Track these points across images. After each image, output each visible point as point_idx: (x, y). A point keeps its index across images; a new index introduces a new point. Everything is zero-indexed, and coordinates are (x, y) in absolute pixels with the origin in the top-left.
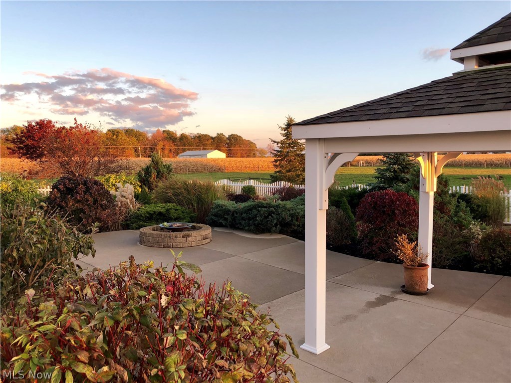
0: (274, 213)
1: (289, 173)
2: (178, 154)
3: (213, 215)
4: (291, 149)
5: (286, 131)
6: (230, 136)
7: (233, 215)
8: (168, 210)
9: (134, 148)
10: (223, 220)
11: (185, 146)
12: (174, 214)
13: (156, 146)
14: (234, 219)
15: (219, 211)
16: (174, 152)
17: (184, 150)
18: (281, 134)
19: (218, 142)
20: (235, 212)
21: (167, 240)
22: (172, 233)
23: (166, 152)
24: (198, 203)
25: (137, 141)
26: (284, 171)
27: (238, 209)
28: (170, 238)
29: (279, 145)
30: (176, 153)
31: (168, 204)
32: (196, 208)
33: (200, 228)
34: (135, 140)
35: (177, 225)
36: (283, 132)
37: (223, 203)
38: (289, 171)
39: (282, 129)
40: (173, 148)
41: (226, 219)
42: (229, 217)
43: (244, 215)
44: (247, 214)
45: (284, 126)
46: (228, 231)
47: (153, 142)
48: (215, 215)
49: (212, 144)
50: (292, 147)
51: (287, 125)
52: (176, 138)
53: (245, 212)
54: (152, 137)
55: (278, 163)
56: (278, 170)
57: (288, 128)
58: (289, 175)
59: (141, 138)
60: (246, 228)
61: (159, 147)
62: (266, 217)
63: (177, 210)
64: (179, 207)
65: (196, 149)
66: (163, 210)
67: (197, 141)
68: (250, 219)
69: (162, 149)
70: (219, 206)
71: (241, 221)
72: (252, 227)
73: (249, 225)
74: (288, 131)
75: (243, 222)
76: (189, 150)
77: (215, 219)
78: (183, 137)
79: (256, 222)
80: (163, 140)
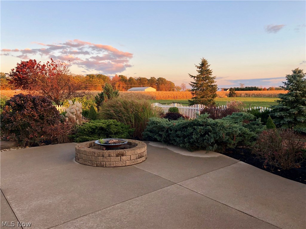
0: (210, 132)
1: (203, 99)
2: (128, 89)
3: (149, 131)
4: (204, 82)
5: (201, 69)
6: (158, 79)
7: (167, 131)
8: (108, 126)
9: (102, 86)
10: (157, 136)
11: (132, 85)
12: (114, 129)
13: (115, 84)
14: (168, 135)
15: (154, 127)
16: (125, 88)
17: (131, 87)
18: (197, 71)
19: (151, 82)
20: (170, 129)
21: (101, 158)
22: (105, 151)
23: (121, 88)
24: (135, 120)
25: (104, 82)
26: (199, 97)
27: (172, 126)
28: (103, 156)
29: (196, 78)
30: (127, 89)
31: (110, 120)
32: (133, 124)
33: (136, 145)
34: (103, 81)
35: (113, 141)
36: (199, 69)
37: (158, 121)
38: (203, 97)
39: (198, 67)
40: (125, 86)
41: (160, 135)
42: (163, 134)
43: (179, 133)
44: (182, 131)
45: (199, 65)
46: (162, 147)
47: (113, 82)
48: (151, 131)
49: (148, 83)
50: (205, 81)
51: (201, 65)
52: (127, 80)
53: (180, 130)
54: (113, 79)
55: (194, 92)
56: (194, 96)
57: (202, 67)
58: (202, 100)
59: (106, 80)
60: (181, 145)
61: (117, 85)
62: (202, 136)
63: (117, 125)
64: (119, 123)
65: (138, 86)
66: (104, 126)
67: (139, 81)
68: (184, 137)
69: (118, 86)
70: (153, 123)
71: (175, 138)
72: (187, 145)
73: (184, 143)
74: (202, 69)
75: (178, 139)
76: (134, 87)
77: (150, 134)
78: (131, 79)
79: (191, 140)
80: (119, 81)
